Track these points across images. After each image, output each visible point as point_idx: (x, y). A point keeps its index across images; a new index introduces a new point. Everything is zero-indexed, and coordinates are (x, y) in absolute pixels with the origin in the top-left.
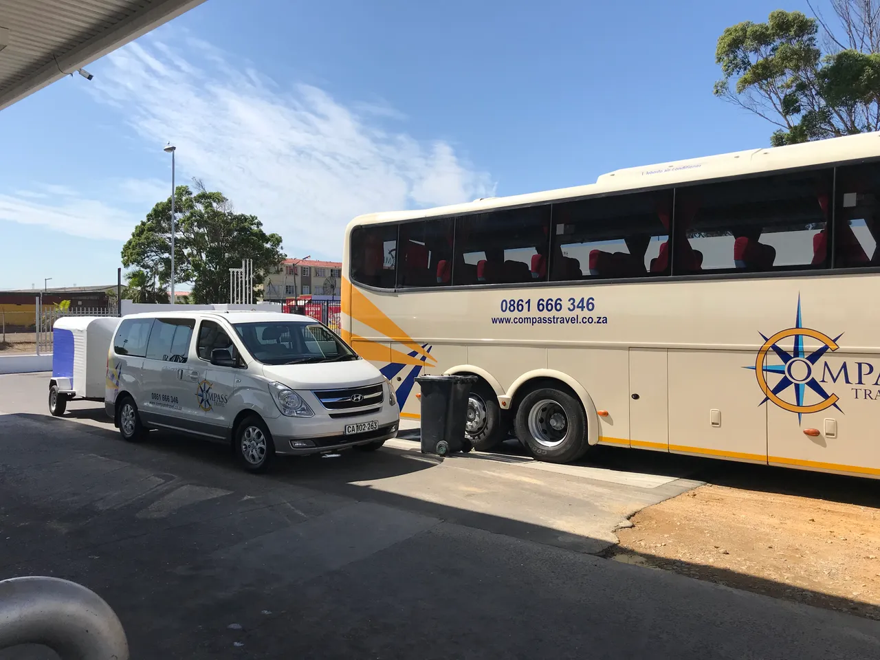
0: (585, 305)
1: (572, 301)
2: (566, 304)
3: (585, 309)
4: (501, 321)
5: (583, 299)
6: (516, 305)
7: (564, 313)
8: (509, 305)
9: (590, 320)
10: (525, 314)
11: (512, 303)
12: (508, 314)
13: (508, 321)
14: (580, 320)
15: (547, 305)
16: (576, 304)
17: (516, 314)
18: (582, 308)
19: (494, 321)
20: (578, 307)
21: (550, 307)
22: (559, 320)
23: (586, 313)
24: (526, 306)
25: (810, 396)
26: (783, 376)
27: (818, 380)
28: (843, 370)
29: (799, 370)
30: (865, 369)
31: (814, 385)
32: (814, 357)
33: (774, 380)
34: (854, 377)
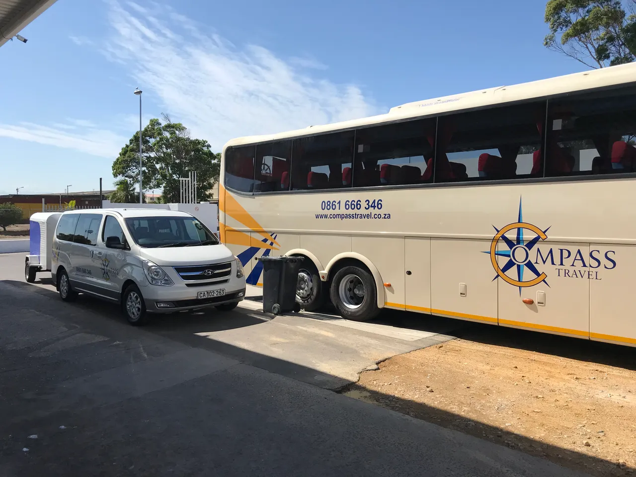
0: (376, 205)
1: (367, 202)
2: (364, 204)
3: (376, 208)
4: (321, 217)
5: (375, 200)
6: (331, 205)
7: (363, 211)
8: (326, 205)
9: (379, 216)
10: (337, 212)
11: (329, 203)
12: (326, 212)
13: (326, 216)
14: (373, 216)
15: (351, 205)
16: (370, 204)
17: (331, 212)
18: (374, 207)
19: (317, 217)
20: (371, 206)
21: (353, 206)
22: (359, 216)
23: (376, 211)
24: (337, 206)
25: (528, 274)
26: (509, 258)
27: (533, 262)
28: (550, 254)
29: (520, 255)
30: (565, 254)
31: (530, 266)
32: (530, 244)
33: (503, 261)
34: (557, 260)
